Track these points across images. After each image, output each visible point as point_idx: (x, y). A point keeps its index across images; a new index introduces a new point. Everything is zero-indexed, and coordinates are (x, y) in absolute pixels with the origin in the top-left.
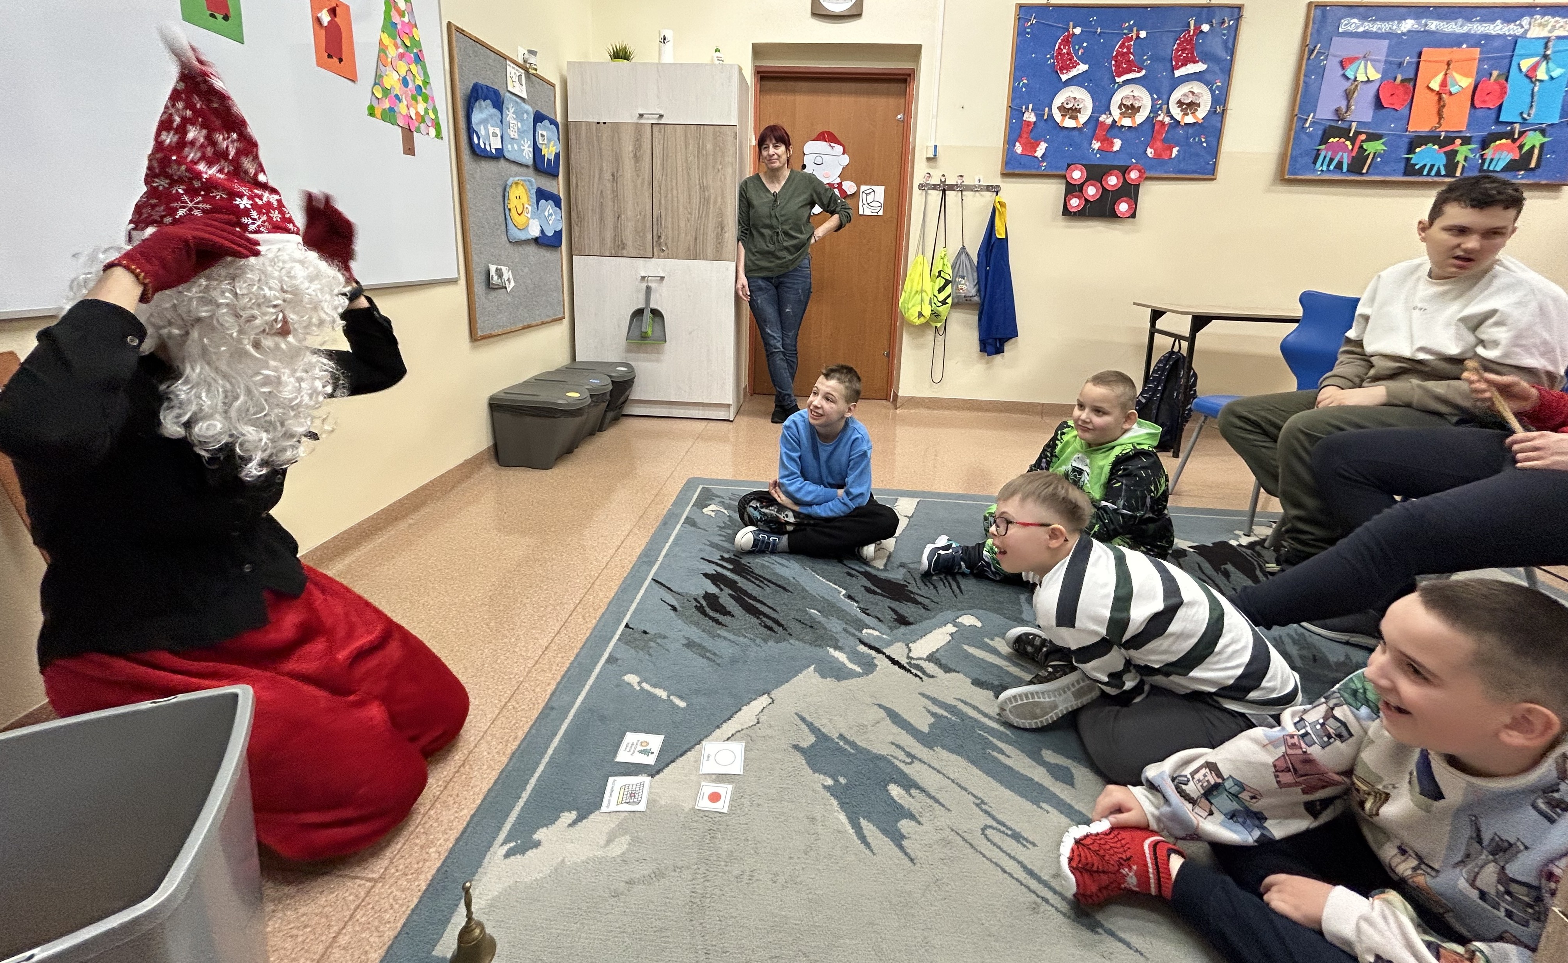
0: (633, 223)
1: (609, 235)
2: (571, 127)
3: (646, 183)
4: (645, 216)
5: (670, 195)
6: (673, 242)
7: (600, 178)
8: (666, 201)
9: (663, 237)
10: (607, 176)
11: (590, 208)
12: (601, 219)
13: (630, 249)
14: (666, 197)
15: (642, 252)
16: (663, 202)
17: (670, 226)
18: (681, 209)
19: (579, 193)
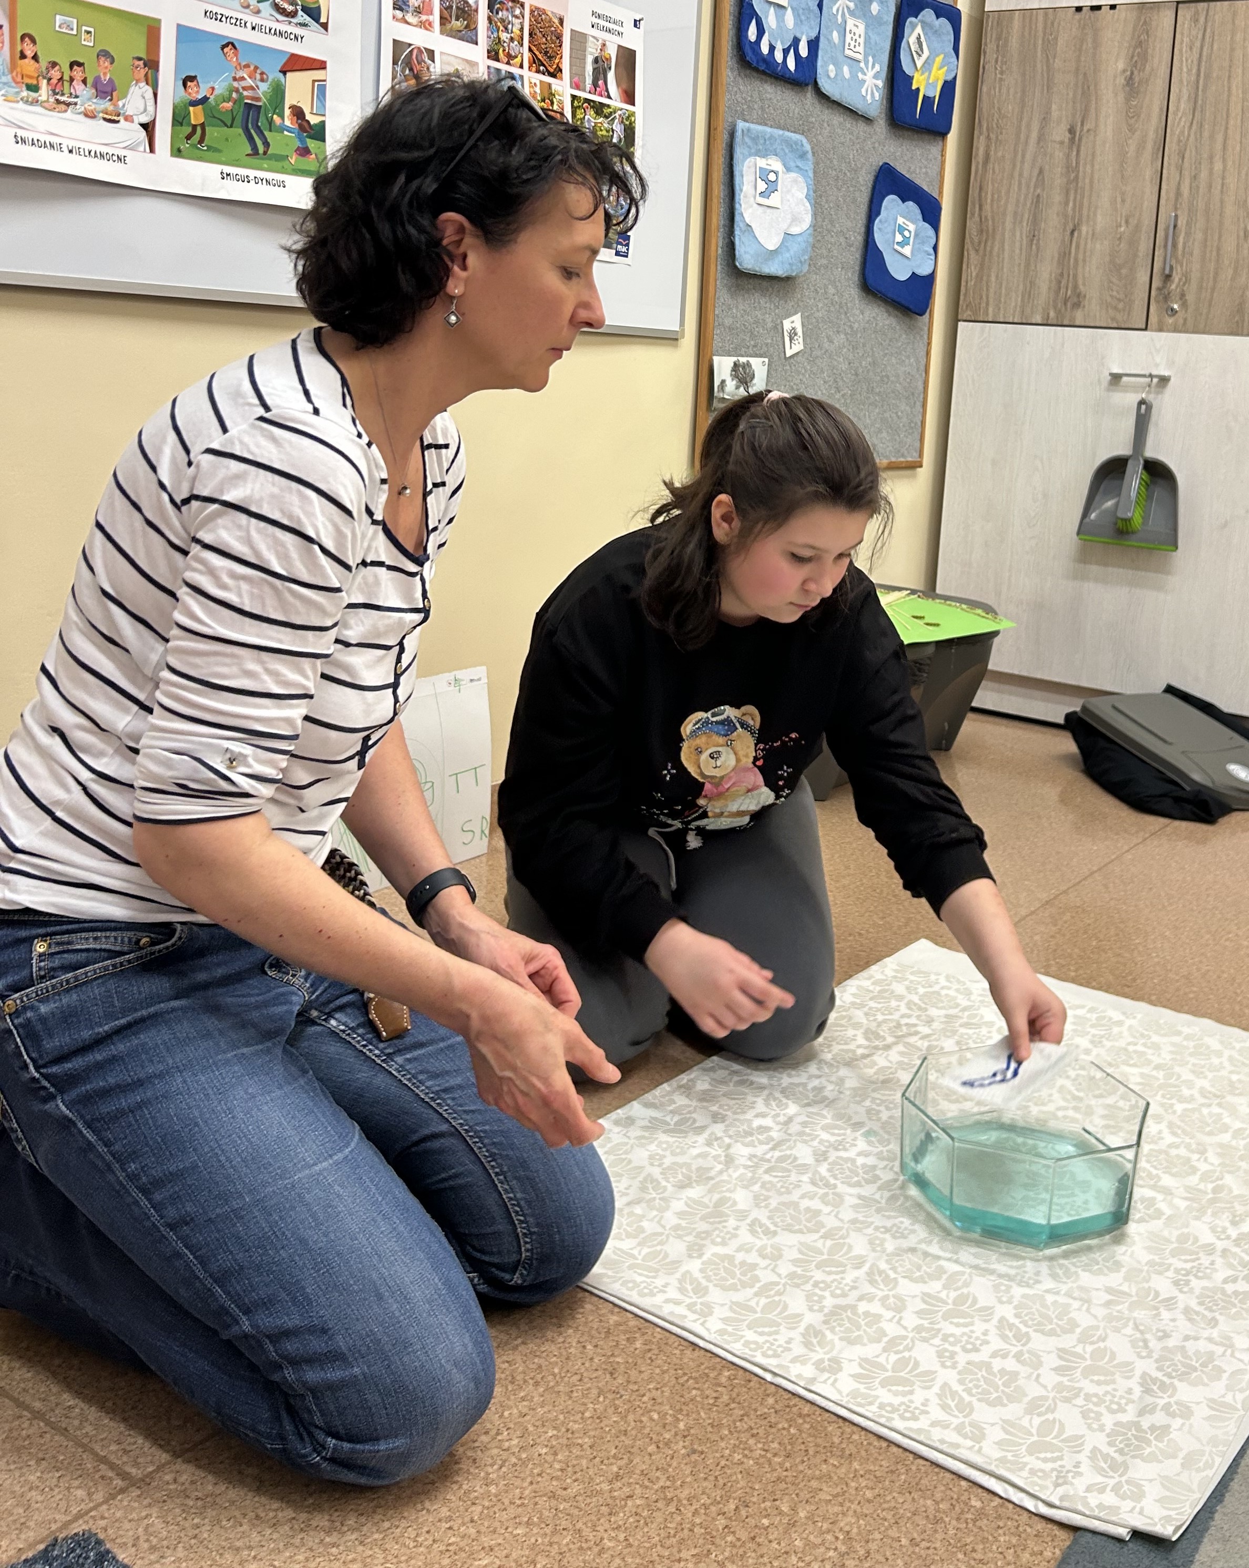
0: (1106, 242)
1: (1046, 272)
2: (989, 24)
3: (1149, 146)
4: (1138, 228)
5: (1204, 175)
6: (1200, 288)
7: (1041, 138)
8: (1194, 189)
9: (1176, 278)
10: (1059, 133)
11: (1010, 208)
12: (1033, 237)
13: (1093, 308)
14: (1195, 177)
15: (1119, 317)
16: (1185, 190)
17: (1197, 252)
18: (1230, 210)
19: (989, 175)
